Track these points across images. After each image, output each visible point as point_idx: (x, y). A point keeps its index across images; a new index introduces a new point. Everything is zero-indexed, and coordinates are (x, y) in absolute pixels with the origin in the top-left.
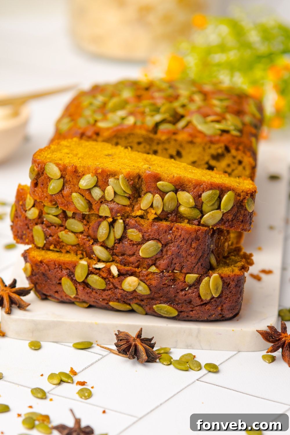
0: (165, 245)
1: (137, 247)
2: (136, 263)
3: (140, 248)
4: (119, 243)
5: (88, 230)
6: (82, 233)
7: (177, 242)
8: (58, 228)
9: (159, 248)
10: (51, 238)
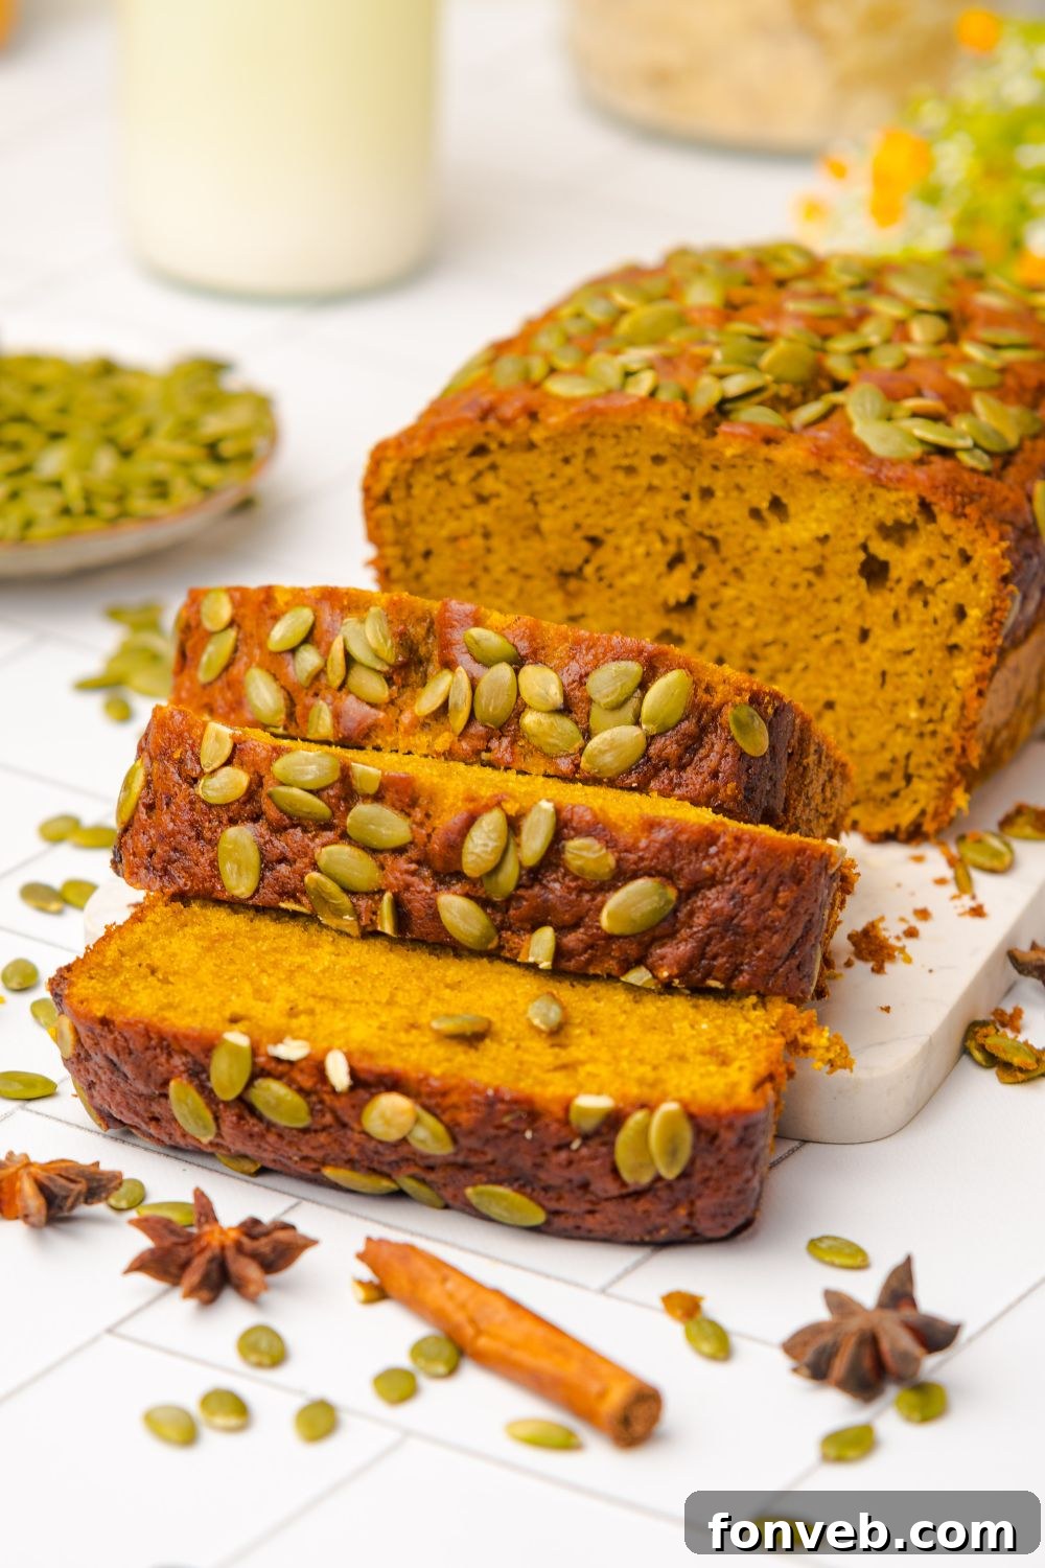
0: (686, 895)
1: (593, 899)
2: (580, 955)
3: (603, 903)
4: (531, 887)
5: (426, 840)
6: (399, 851)
7: (730, 882)
8: (315, 836)
9: (668, 902)
10: (283, 868)
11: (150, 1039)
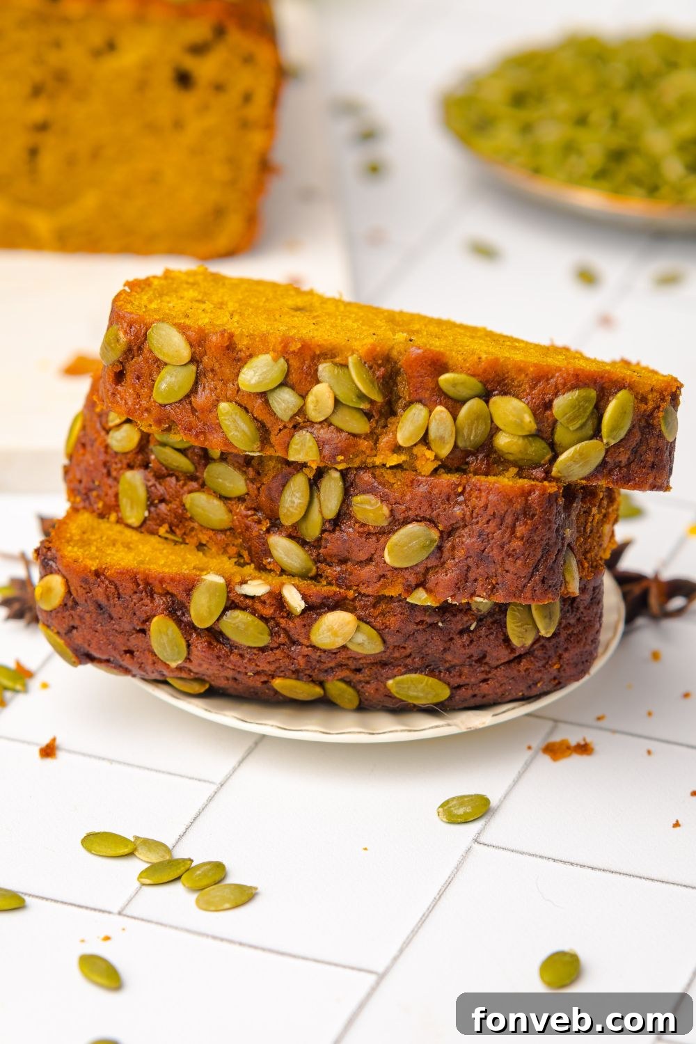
0: (447, 534)
1: (378, 540)
3: (386, 542)
4: (333, 531)
6: (240, 500)
7: (477, 523)
8: (184, 485)
9: (433, 541)
10: (163, 507)
11: (138, 585)
